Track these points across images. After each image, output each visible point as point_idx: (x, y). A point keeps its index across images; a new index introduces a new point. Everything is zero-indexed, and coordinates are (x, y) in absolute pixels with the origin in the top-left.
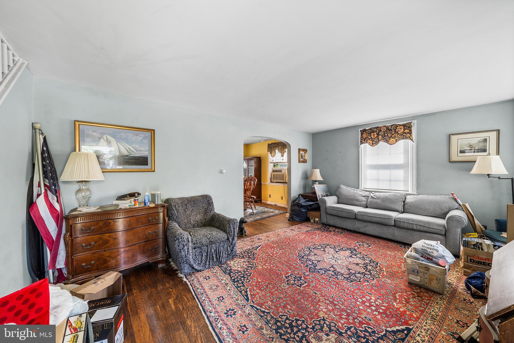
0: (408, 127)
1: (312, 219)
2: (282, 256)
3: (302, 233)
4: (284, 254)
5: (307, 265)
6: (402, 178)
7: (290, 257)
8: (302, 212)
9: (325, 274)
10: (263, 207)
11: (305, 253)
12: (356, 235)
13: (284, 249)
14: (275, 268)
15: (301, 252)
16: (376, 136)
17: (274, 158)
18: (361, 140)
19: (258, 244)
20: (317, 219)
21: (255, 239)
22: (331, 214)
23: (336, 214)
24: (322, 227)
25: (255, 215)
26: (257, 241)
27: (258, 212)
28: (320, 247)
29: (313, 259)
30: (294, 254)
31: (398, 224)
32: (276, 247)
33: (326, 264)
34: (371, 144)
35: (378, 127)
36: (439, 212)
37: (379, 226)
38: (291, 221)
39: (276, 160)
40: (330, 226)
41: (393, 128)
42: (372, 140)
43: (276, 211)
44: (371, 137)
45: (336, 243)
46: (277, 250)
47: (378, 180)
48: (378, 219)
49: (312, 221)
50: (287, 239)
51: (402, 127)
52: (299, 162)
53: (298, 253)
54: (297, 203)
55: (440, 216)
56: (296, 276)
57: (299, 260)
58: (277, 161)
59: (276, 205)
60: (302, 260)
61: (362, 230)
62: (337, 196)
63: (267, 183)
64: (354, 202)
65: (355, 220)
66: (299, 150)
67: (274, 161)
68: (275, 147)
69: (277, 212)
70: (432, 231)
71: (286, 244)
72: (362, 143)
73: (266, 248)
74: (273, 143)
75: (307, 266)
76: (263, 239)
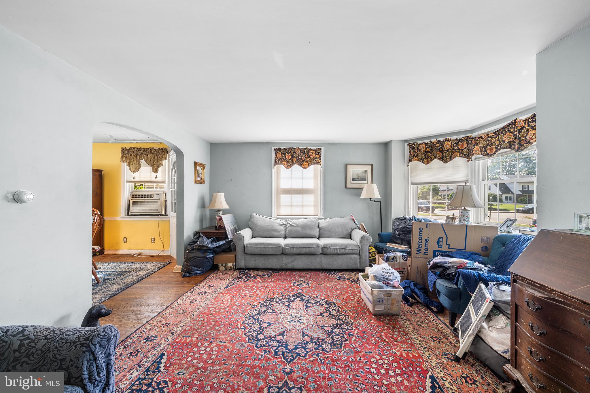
0: (318, 152)
1: (222, 265)
2: (225, 357)
3: (223, 294)
4: (224, 350)
5: (275, 351)
6: (313, 204)
7: (239, 350)
8: (207, 258)
9: (308, 352)
10: (113, 263)
11: (255, 329)
12: (284, 273)
13: (215, 338)
15: (247, 331)
16: (290, 157)
17: (137, 174)
18: (275, 160)
19: (155, 352)
20: (230, 265)
21: (138, 345)
22: (253, 253)
23: (259, 252)
24: (240, 275)
25: (104, 283)
26: (148, 346)
27: (108, 275)
28: (264, 309)
29: (273, 334)
30: (241, 341)
31: (325, 251)
32: (197, 341)
33: (294, 333)
34: (286, 166)
35: (293, 148)
36: (346, 233)
37: (307, 256)
38: (188, 277)
39: (140, 177)
40: (250, 269)
41: (307, 151)
42: (287, 162)
43: (147, 265)
44: (286, 158)
45: (277, 293)
46: (206, 347)
47: (292, 205)
48: (307, 250)
49: (222, 268)
50: (207, 314)
51: (314, 152)
52: (196, 182)
53: (245, 334)
54: (199, 246)
55: (346, 237)
57: (256, 347)
58: (142, 179)
59: (140, 255)
60: (261, 346)
61: (290, 266)
62: (250, 228)
63: (119, 218)
64: (273, 233)
65: (282, 255)
66: (196, 164)
67: (137, 179)
68: (140, 155)
69: (150, 266)
70: (351, 252)
71: (212, 326)
72: (276, 163)
73: (179, 353)
74: (134, 148)
75: (276, 353)
76: (160, 336)
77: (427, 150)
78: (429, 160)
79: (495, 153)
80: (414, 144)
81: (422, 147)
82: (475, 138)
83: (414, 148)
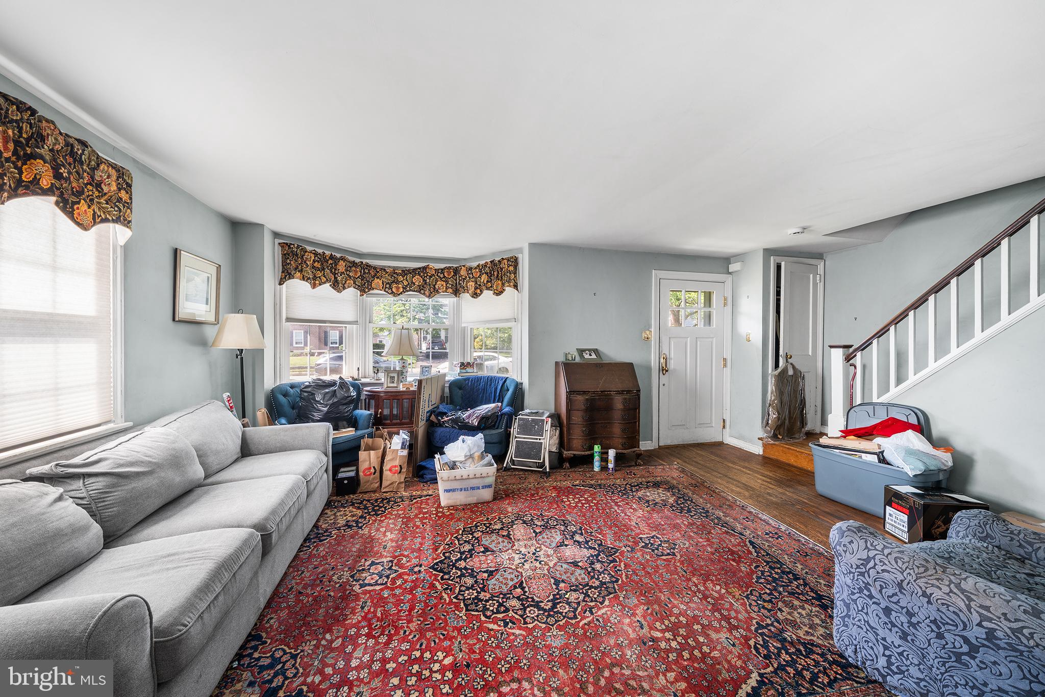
0: (124, 178)
14: (694, 579)
16: (12, 148)
31: (309, 489)
41: (90, 160)
51: (113, 172)
56: (653, 551)
77: (316, 264)
78: (317, 282)
79: (401, 293)
80: (298, 246)
81: (309, 257)
82: (375, 268)
83: (297, 255)
